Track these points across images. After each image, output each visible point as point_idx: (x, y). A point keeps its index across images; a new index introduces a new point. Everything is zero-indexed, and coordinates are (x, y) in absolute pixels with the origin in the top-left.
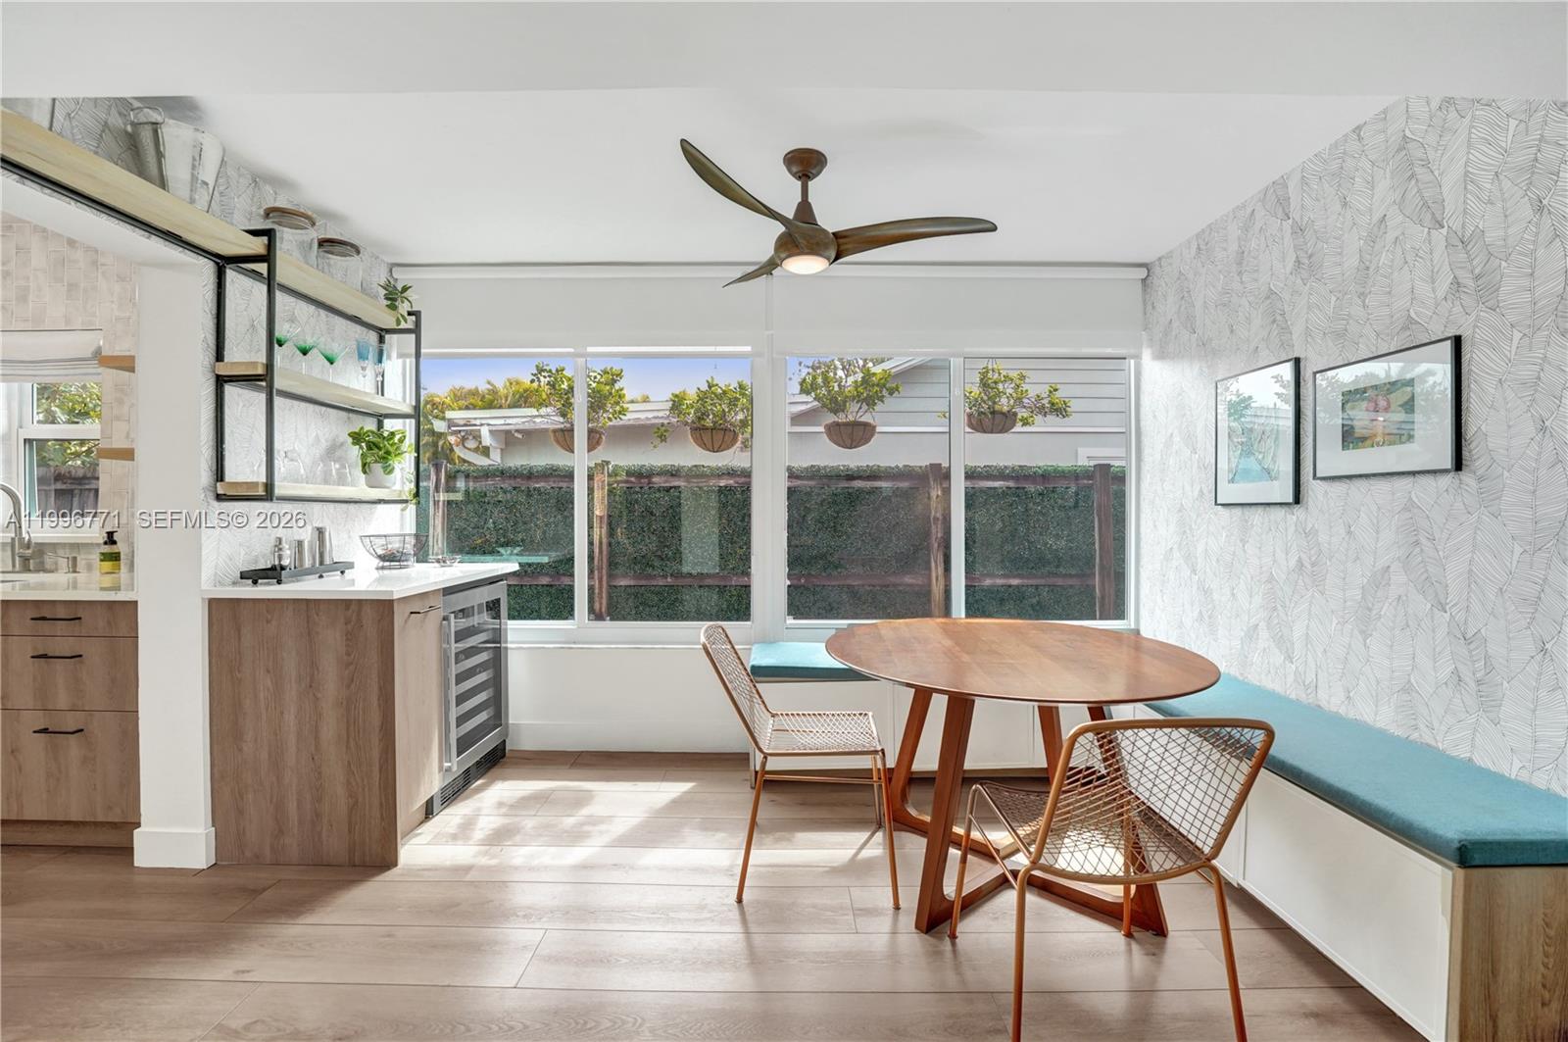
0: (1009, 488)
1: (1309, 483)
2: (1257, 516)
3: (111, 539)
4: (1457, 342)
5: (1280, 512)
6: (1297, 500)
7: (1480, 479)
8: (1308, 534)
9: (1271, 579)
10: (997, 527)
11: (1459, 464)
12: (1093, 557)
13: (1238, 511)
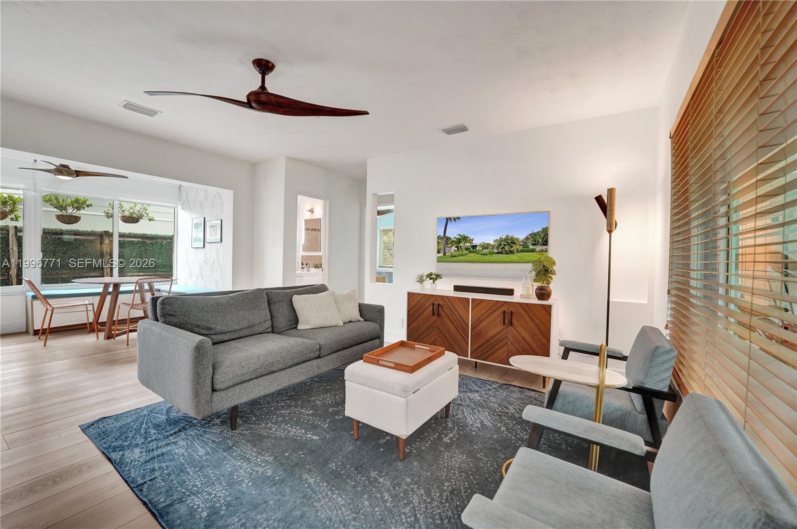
0: (139, 241)
1: (206, 244)
2: (199, 250)
4: (221, 220)
5: (202, 249)
6: (204, 247)
7: (223, 244)
8: (206, 254)
9: (200, 264)
11: (221, 242)
13: (195, 249)
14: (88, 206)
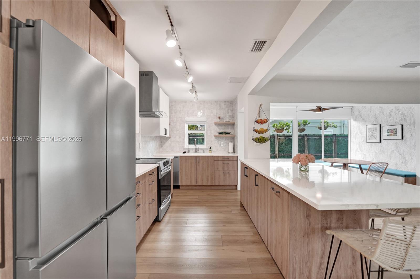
0: (318, 138)
1: (382, 140)
2: (374, 144)
3: (210, 148)
4: (402, 125)
5: (377, 143)
6: (380, 142)
7: (405, 140)
8: (382, 146)
10: (316, 145)
11: (402, 139)
12: (332, 151)
13: (370, 143)
14: (309, 124)
